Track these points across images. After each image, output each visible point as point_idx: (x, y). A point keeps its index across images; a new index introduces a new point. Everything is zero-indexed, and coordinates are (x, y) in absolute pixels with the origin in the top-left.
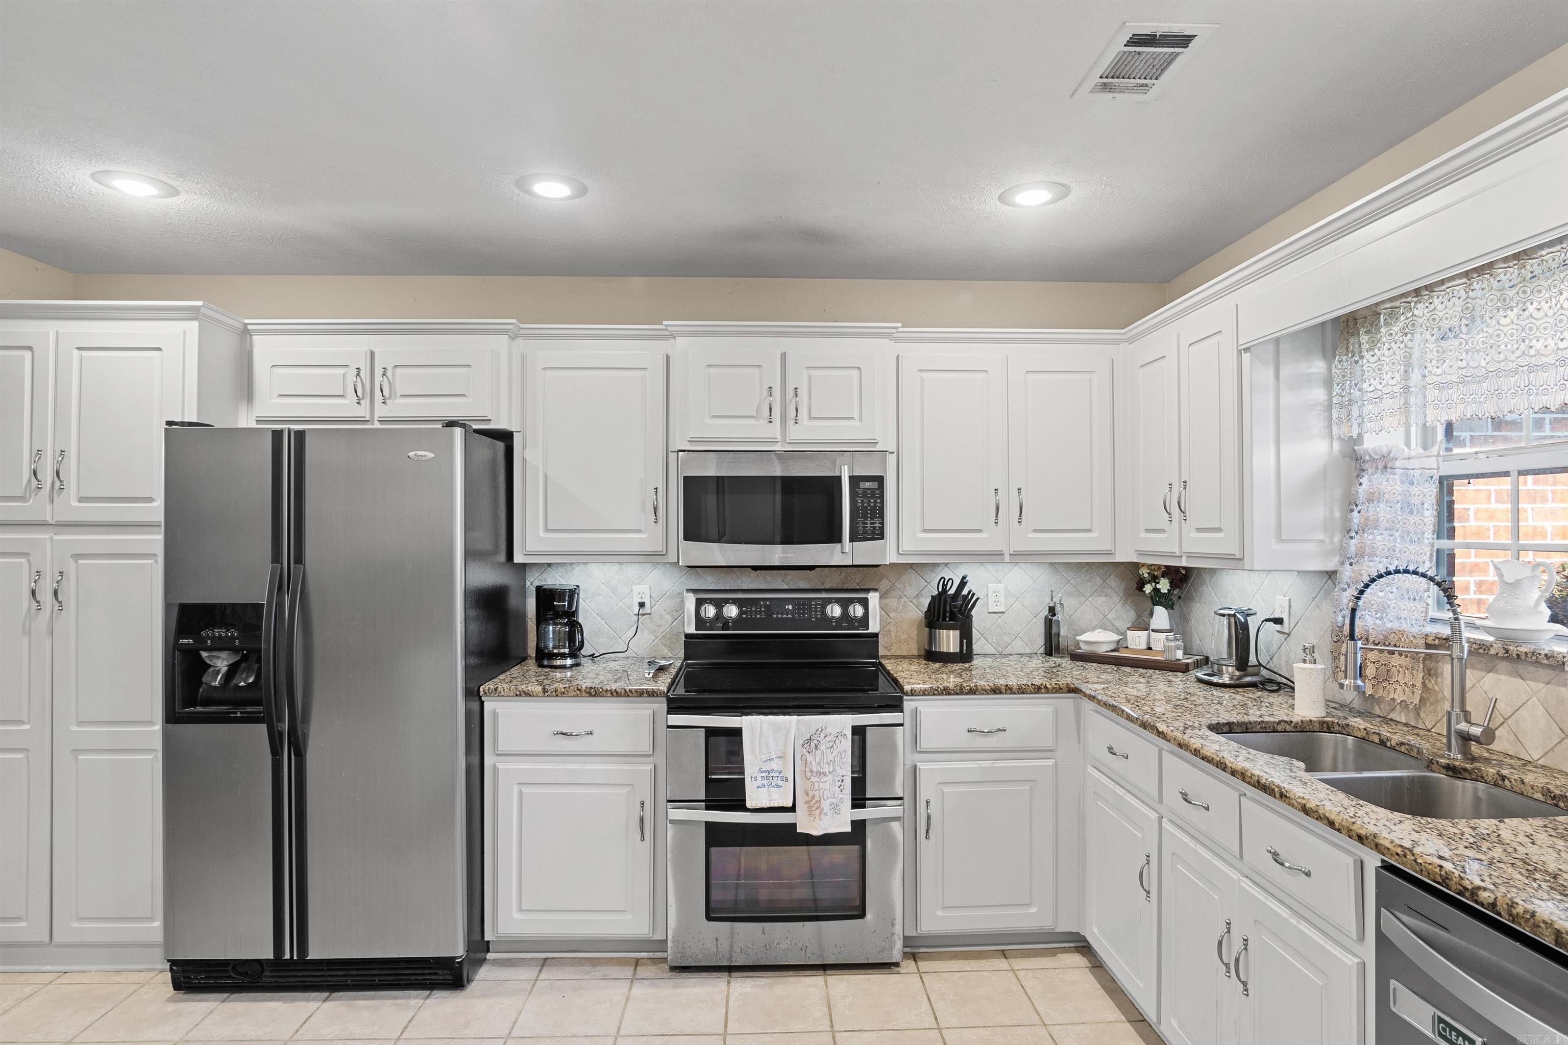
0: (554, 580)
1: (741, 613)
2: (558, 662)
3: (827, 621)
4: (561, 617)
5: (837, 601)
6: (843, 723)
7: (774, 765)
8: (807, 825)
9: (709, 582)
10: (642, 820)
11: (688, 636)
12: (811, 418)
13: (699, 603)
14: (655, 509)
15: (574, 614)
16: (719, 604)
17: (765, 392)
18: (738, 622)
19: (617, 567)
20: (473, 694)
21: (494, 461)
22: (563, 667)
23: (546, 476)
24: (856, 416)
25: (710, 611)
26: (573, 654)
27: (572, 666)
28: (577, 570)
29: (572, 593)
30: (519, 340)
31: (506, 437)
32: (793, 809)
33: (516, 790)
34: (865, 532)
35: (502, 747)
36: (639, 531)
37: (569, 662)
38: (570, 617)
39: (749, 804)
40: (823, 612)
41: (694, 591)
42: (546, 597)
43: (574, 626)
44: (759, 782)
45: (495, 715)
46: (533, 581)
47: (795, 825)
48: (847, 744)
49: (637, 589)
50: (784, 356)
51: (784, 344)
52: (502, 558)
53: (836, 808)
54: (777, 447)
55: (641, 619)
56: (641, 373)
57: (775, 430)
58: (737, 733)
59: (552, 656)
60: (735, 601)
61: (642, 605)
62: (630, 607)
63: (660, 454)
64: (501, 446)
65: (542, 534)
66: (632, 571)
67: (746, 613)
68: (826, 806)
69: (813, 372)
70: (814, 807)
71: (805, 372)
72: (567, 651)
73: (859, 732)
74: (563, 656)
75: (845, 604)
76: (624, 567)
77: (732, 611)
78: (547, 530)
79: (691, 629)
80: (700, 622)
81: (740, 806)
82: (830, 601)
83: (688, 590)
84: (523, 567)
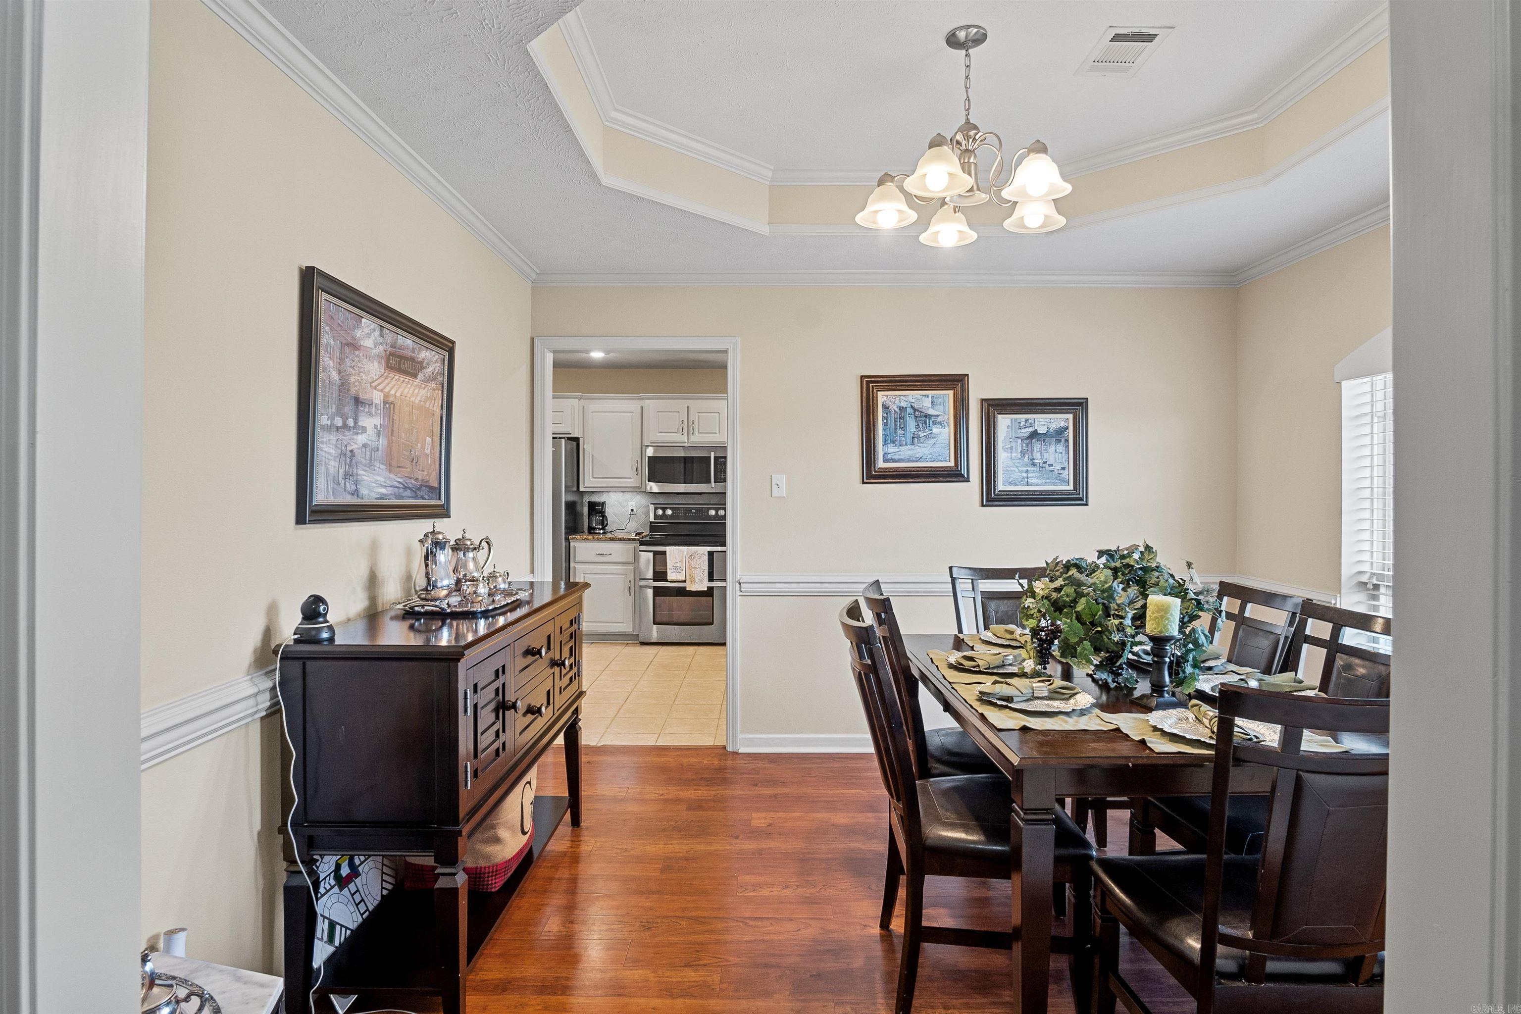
0: (596, 499)
1: (673, 513)
2: (597, 531)
3: (710, 517)
4: (597, 513)
5: (714, 509)
6: (704, 550)
7: (678, 565)
8: (691, 587)
9: (661, 500)
10: (630, 588)
11: (651, 523)
12: (699, 433)
13: (656, 509)
14: (637, 469)
15: (604, 512)
16: (664, 509)
17: (681, 423)
18: (671, 517)
19: (622, 494)
20: (567, 540)
21: (572, 450)
22: (599, 533)
23: (593, 455)
24: (717, 432)
25: (660, 512)
26: (603, 529)
27: (603, 533)
28: (605, 495)
29: (603, 504)
30: (582, 400)
31: (576, 440)
32: (685, 581)
33: (582, 575)
34: (721, 479)
35: (577, 559)
36: (630, 478)
37: (602, 532)
38: (602, 513)
39: (669, 578)
40: (708, 513)
41: (654, 504)
42: (593, 506)
43: (604, 516)
44: (673, 570)
45: (574, 547)
46: (586, 499)
47: (686, 587)
48: (706, 558)
49: (630, 503)
50: (688, 408)
51: (689, 403)
52: (575, 489)
53: (701, 581)
54: (686, 445)
55: (632, 516)
56: (631, 414)
57: (685, 438)
58: (664, 553)
59: (595, 529)
60: (670, 508)
61: (632, 510)
62: (628, 510)
63: (639, 447)
64: (575, 443)
65: (591, 479)
66: (628, 496)
67: (675, 513)
68: (697, 580)
69: (699, 414)
70: (693, 581)
71: (697, 414)
72: (601, 527)
73: (711, 554)
74: (599, 529)
75: (717, 510)
76: (625, 494)
77: (669, 512)
78: (593, 478)
79: (652, 519)
80: (656, 516)
81: (666, 580)
82: (711, 508)
83: (651, 504)
84: (582, 493)
